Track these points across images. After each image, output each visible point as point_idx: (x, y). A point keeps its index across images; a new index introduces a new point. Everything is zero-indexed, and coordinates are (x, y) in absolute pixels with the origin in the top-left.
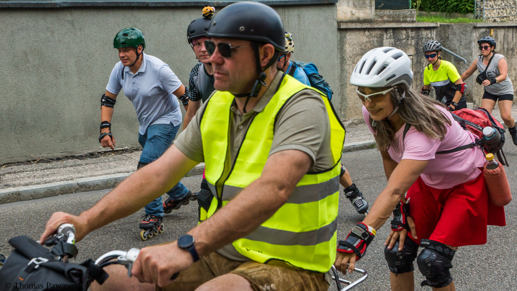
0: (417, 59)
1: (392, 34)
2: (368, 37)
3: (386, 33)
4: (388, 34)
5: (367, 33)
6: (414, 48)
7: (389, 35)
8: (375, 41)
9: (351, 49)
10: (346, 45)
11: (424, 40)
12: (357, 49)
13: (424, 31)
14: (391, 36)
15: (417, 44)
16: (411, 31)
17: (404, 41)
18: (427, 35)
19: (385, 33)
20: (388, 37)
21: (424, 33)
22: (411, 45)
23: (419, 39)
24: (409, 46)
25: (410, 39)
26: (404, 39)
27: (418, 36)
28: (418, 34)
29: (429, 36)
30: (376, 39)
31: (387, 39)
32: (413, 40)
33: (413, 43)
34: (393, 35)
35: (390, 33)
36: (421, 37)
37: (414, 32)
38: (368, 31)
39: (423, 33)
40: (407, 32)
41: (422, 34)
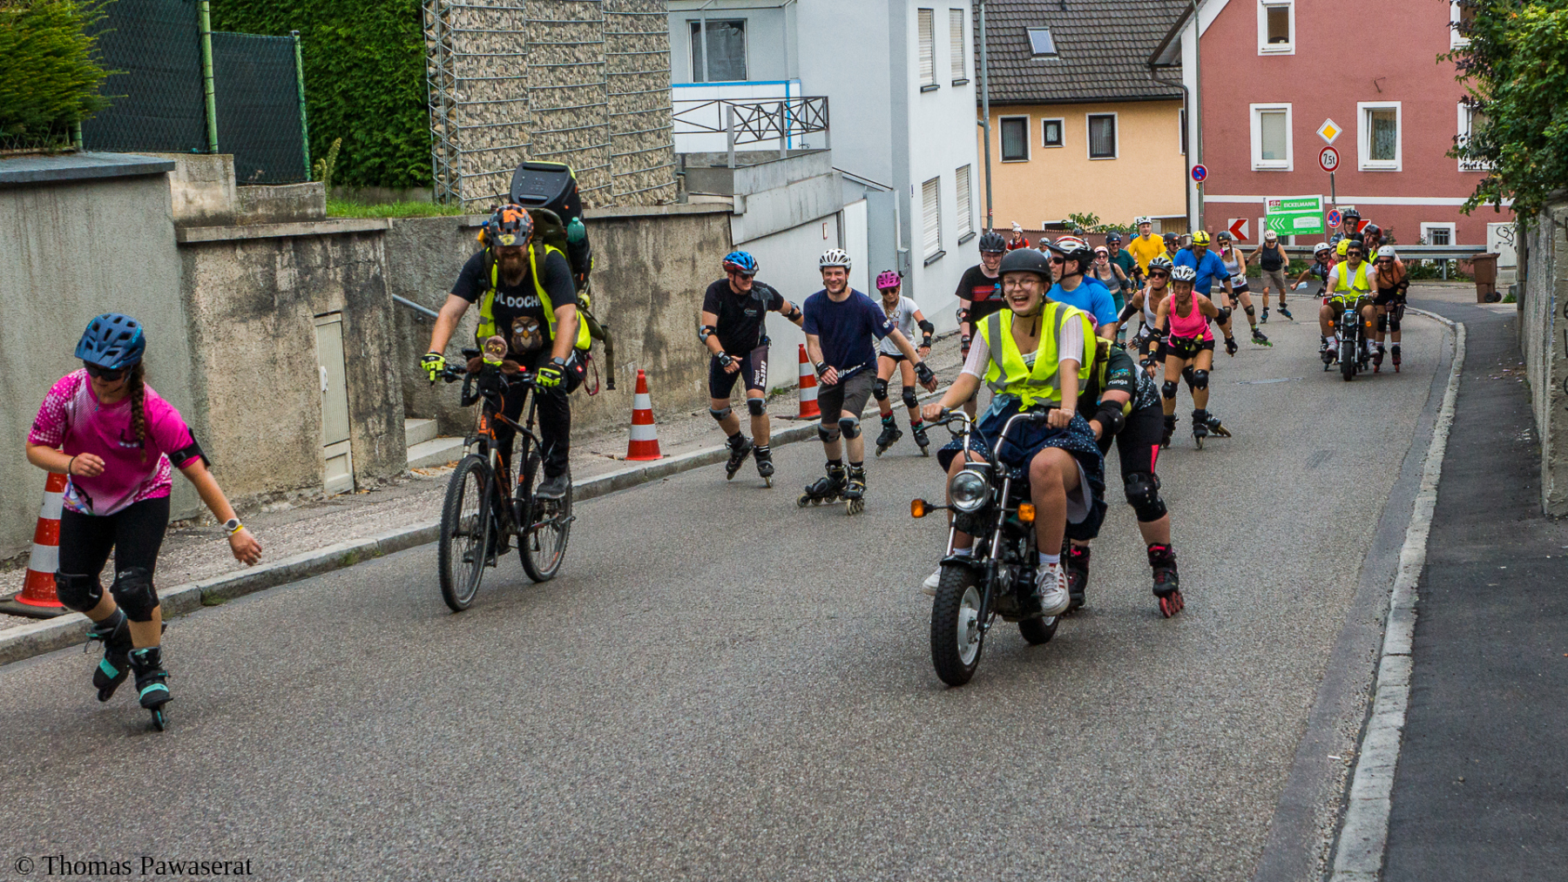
0: (352, 321)
1: (292, 253)
2: (242, 263)
3: (280, 250)
4: (283, 255)
5: (239, 252)
6: (342, 291)
7: (287, 256)
8: (259, 276)
9: (210, 299)
10: (198, 289)
11: (361, 268)
12: (223, 300)
13: (359, 243)
14: (291, 258)
15: (347, 279)
16: (333, 245)
17: (320, 271)
18: (366, 252)
19: (277, 252)
20: (285, 263)
21: (360, 248)
22: (334, 281)
23: (349, 264)
24: (332, 287)
25: (332, 266)
26: (319, 267)
27: (348, 257)
28: (348, 251)
29: (371, 256)
30: (259, 269)
31: (283, 267)
32: (338, 270)
33: (339, 278)
34: (296, 256)
35: (289, 251)
36: (353, 258)
37: (338, 248)
38: (242, 249)
39: (357, 248)
40: (325, 248)
41: (356, 252)
